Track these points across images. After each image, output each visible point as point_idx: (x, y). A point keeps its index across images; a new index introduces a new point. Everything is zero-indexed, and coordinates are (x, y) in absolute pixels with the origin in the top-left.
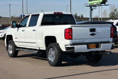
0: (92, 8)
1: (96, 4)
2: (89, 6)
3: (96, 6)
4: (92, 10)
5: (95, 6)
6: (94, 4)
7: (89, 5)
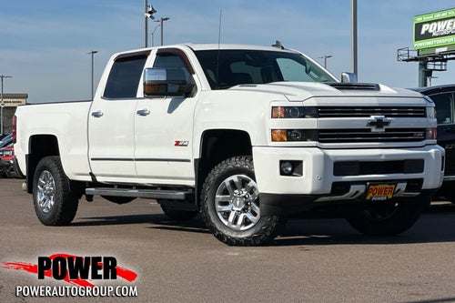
0: (430, 66)
1: (445, 49)
2: (416, 59)
3: (446, 60)
4: (428, 73)
5: (441, 58)
6: (438, 51)
7: (414, 54)
